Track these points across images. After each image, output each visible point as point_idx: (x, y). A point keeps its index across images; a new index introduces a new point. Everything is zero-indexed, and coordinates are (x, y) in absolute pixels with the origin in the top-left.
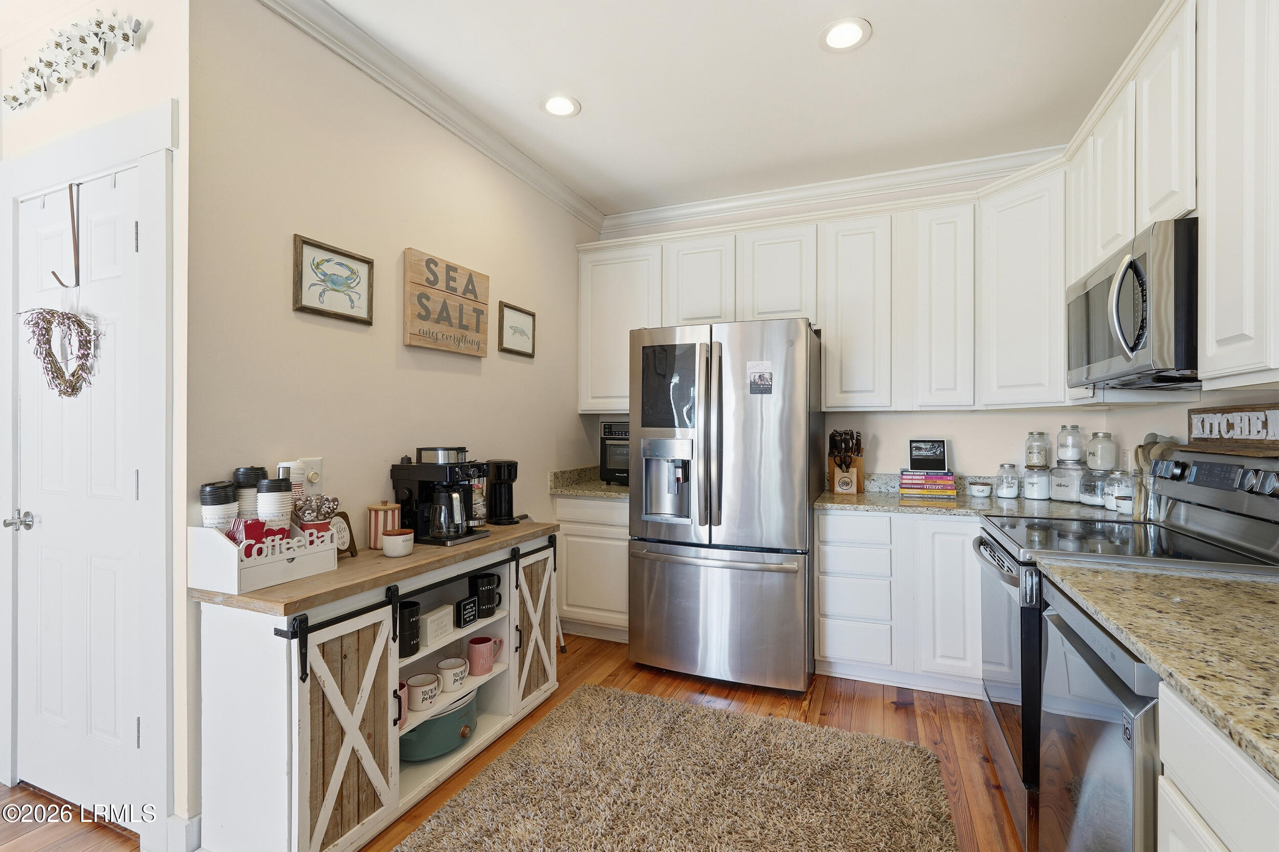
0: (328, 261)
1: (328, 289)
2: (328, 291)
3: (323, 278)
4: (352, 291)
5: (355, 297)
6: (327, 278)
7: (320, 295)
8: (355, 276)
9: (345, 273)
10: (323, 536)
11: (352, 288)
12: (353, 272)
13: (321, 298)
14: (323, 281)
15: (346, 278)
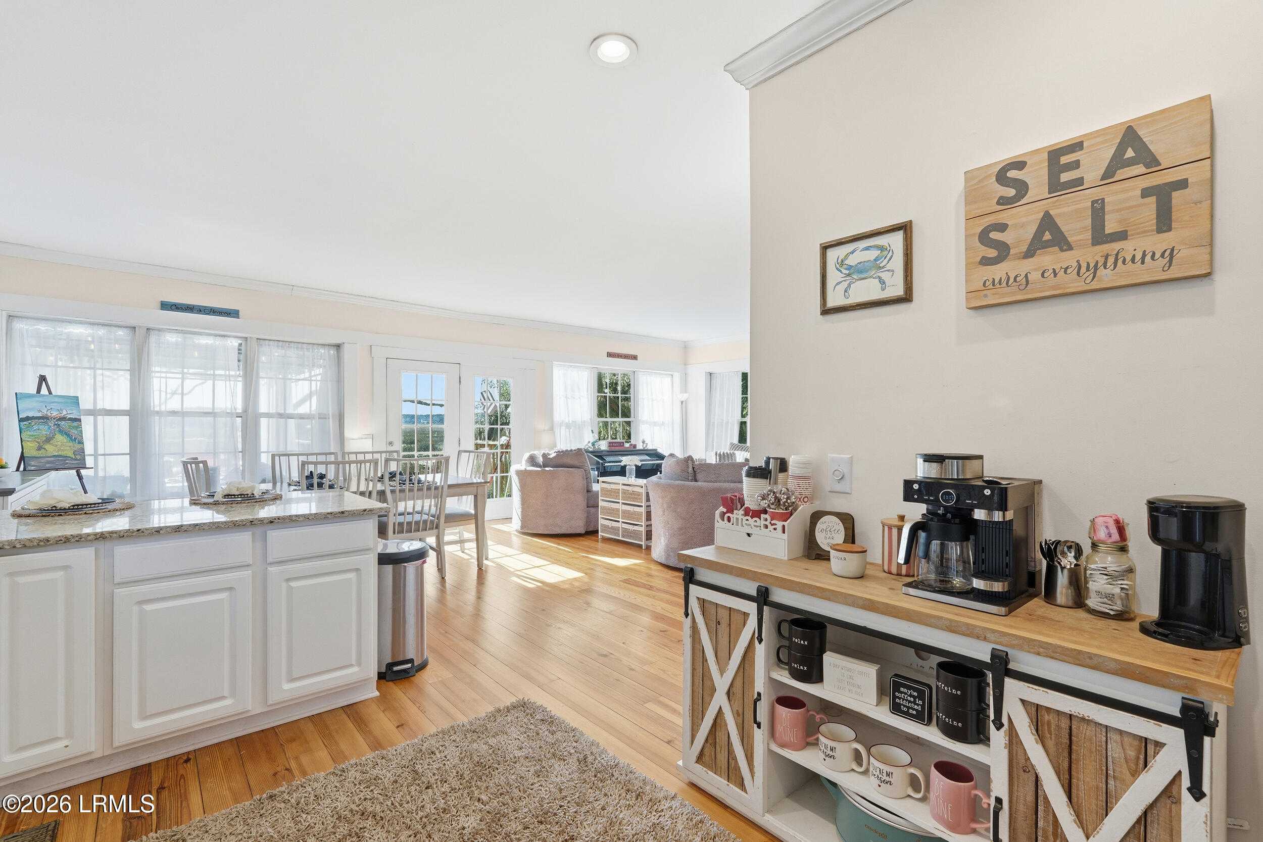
0: (852, 252)
1: (854, 281)
2: (854, 283)
3: (847, 272)
4: (882, 272)
5: (885, 276)
6: (852, 271)
7: (846, 291)
8: (885, 253)
9: (873, 254)
10: (776, 524)
11: (883, 267)
12: (882, 248)
13: (846, 294)
14: (849, 275)
15: (875, 260)
